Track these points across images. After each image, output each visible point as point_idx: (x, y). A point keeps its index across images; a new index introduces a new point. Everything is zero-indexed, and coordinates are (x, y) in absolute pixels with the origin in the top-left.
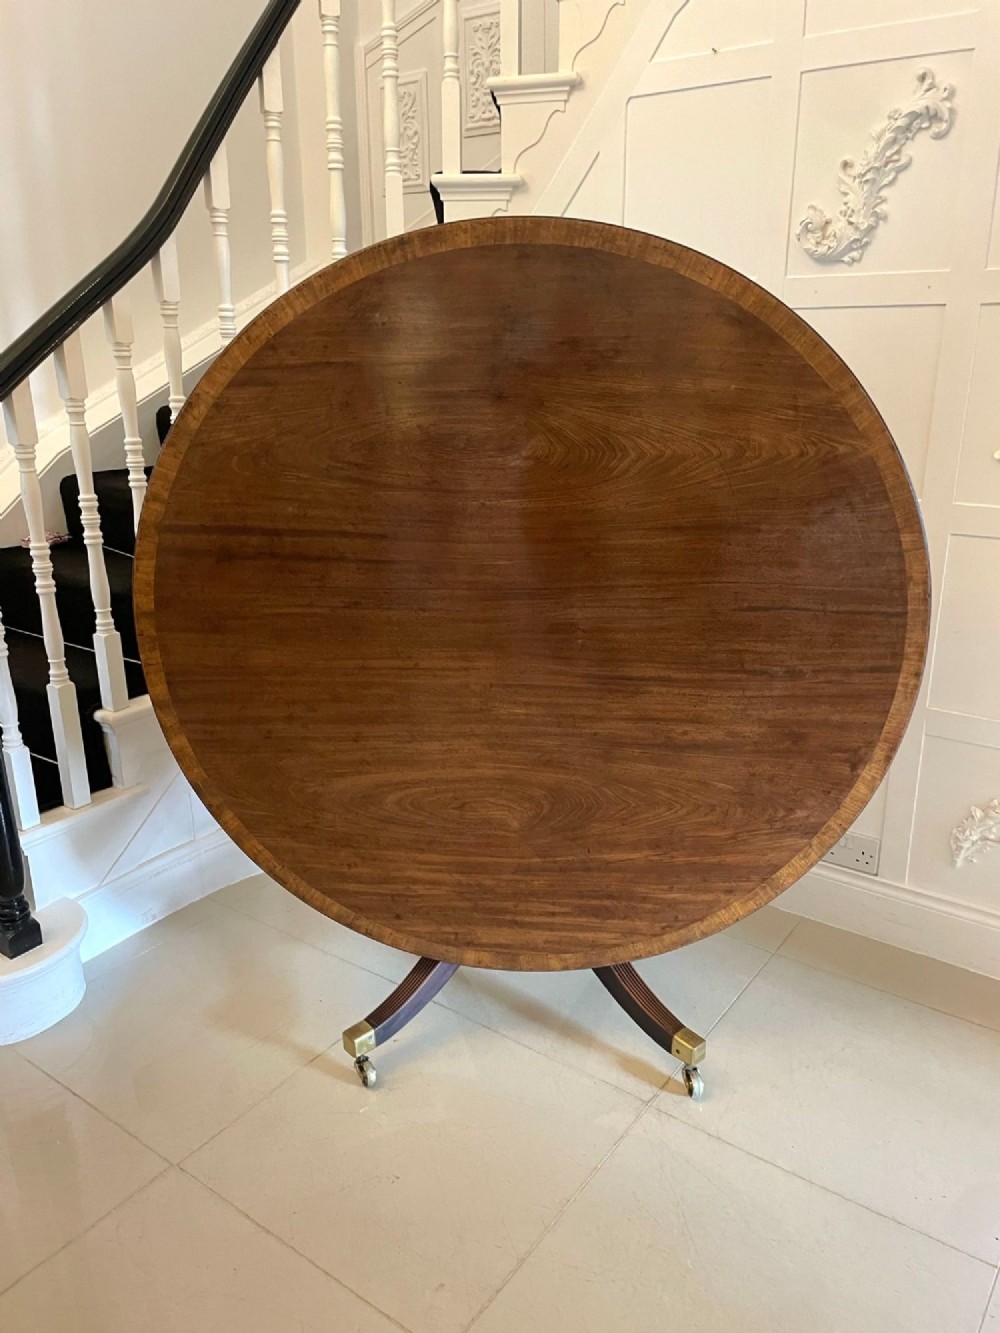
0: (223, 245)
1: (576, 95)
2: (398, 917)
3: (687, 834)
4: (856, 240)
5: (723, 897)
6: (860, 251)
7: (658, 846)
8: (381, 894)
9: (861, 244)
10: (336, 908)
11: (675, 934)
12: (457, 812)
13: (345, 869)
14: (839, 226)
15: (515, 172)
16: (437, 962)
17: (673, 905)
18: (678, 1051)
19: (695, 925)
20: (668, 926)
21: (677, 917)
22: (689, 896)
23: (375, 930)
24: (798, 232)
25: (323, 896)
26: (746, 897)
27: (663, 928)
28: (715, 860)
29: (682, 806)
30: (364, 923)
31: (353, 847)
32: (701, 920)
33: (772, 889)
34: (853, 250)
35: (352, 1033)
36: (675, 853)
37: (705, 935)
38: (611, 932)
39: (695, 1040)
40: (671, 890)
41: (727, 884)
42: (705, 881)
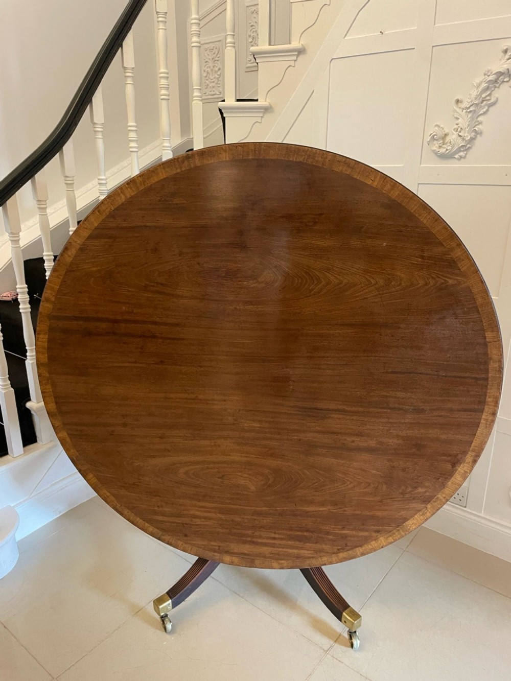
0: (100, 143)
1: (301, 58)
2: (186, 535)
3: (353, 498)
4: (462, 146)
5: (374, 534)
6: (465, 153)
7: (336, 505)
8: (176, 523)
9: (466, 148)
10: (151, 529)
11: (345, 553)
12: (220, 480)
13: (156, 508)
14: (453, 137)
15: (266, 101)
16: (208, 561)
17: (344, 537)
18: (345, 622)
19: (357, 548)
20: (341, 549)
21: (346, 544)
22: (354, 533)
23: (173, 542)
24: (428, 140)
25: (144, 522)
26: (388, 535)
27: (338, 550)
28: (371, 513)
29: (351, 483)
30: (167, 538)
31: (160, 496)
32: (361, 546)
33: (403, 532)
34: (461, 151)
35: (159, 601)
36: (347, 509)
37: (363, 554)
38: (308, 550)
39: (355, 615)
40: (343, 528)
41: (376, 527)
42: (363, 525)
